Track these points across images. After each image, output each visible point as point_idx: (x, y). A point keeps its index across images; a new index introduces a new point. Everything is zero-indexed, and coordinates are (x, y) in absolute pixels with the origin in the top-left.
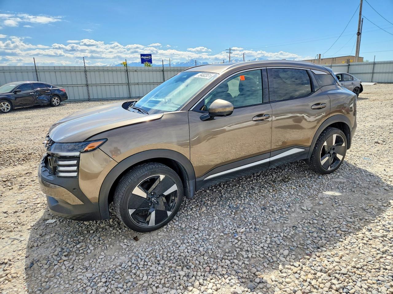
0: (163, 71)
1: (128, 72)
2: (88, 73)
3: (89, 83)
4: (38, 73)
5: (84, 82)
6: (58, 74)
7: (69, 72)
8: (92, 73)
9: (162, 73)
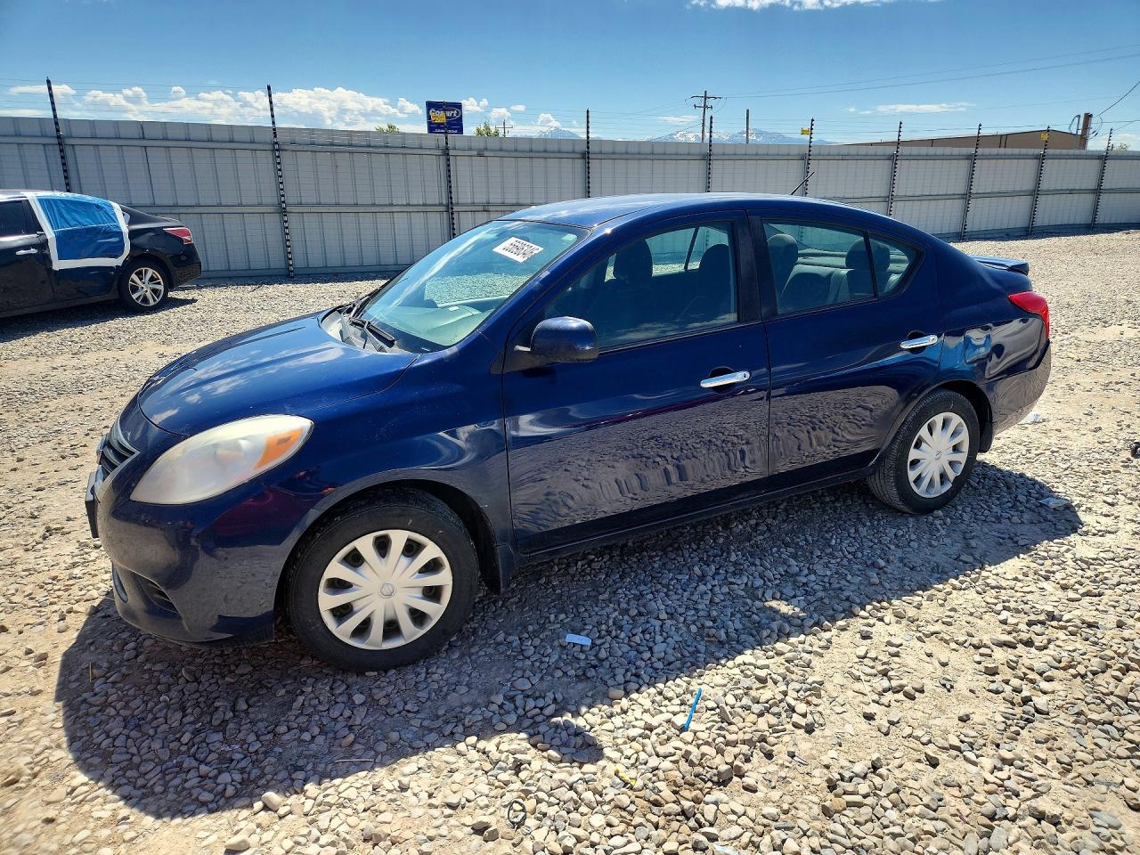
0: (586, 156)
1: (451, 158)
2: (286, 158)
3: (291, 198)
4: (69, 152)
5: (270, 197)
6: (156, 156)
7: (207, 151)
8: (305, 159)
9: (579, 163)
